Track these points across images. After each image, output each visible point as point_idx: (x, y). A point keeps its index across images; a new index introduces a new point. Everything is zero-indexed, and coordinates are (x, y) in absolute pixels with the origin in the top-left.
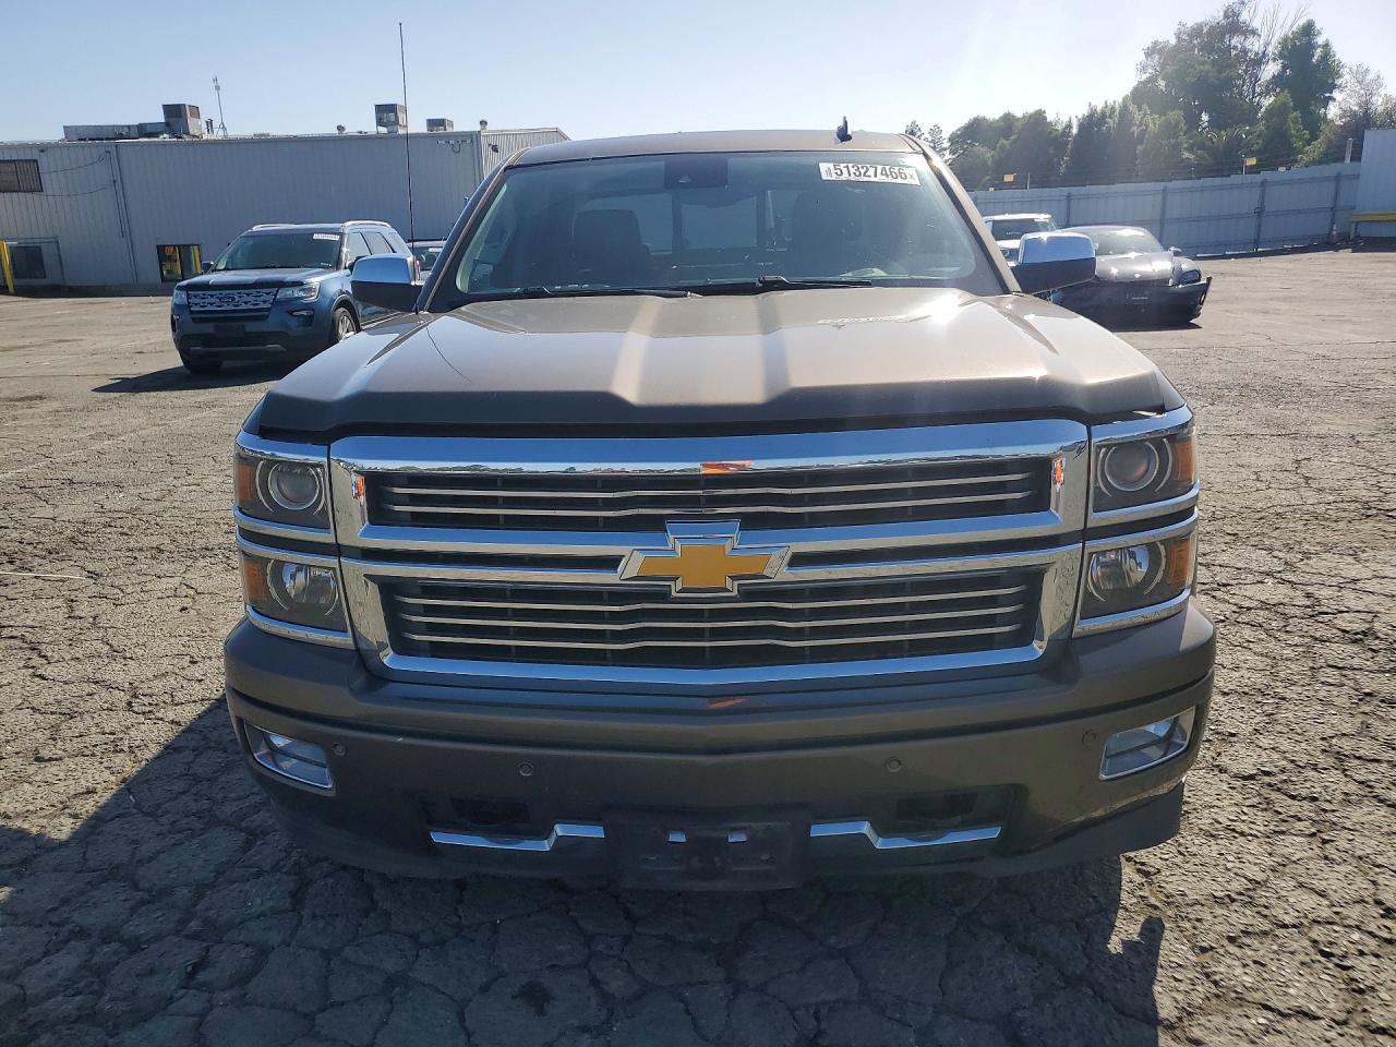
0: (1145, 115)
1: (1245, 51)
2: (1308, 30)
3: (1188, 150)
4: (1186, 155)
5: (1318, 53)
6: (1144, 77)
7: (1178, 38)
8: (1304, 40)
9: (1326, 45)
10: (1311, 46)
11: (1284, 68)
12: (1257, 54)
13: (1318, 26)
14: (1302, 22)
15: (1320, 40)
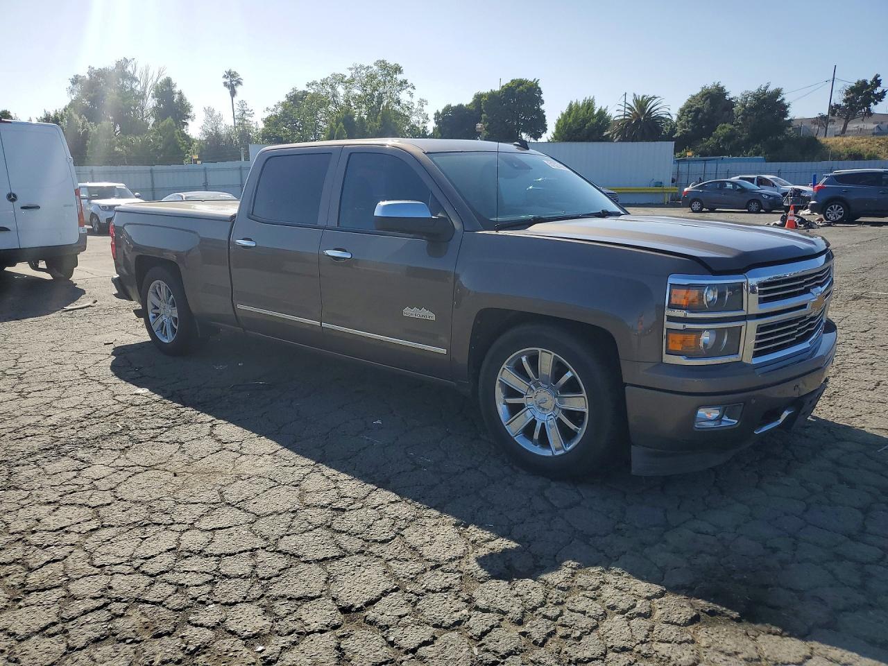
0: (85, 122)
1: (132, 90)
2: (168, 82)
3: (118, 146)
4: (117, 149)
5: (176, 96)
6: (73, 97)
7: (90, 75)
8: (168, 89)
9: (180, 93)
10: (172, 93)
11: (159, 103)
12: (139, 93)
13: (174, 81)
14: (163, 78)
15: (177, 90)
